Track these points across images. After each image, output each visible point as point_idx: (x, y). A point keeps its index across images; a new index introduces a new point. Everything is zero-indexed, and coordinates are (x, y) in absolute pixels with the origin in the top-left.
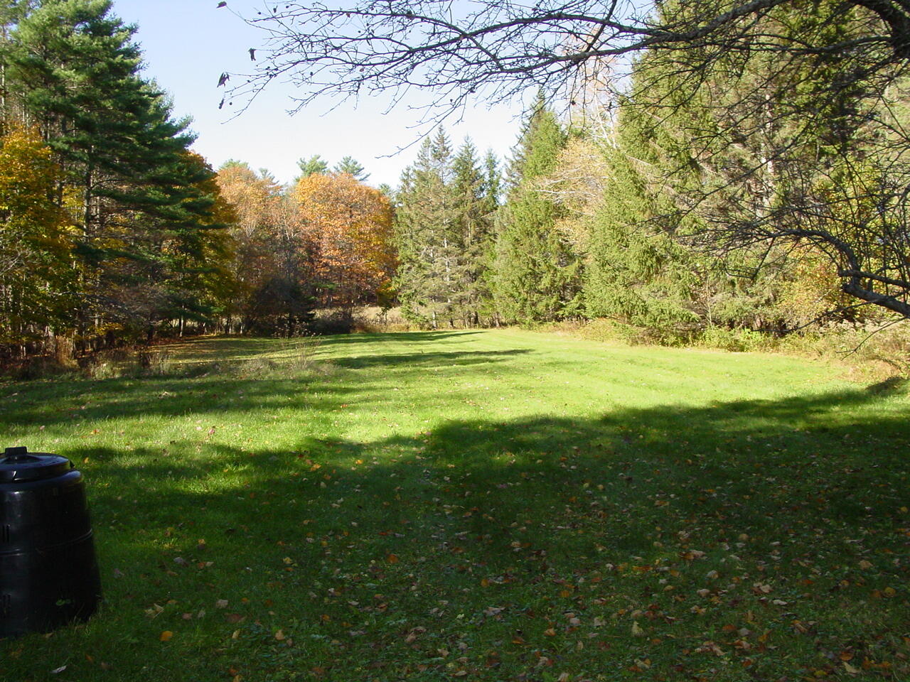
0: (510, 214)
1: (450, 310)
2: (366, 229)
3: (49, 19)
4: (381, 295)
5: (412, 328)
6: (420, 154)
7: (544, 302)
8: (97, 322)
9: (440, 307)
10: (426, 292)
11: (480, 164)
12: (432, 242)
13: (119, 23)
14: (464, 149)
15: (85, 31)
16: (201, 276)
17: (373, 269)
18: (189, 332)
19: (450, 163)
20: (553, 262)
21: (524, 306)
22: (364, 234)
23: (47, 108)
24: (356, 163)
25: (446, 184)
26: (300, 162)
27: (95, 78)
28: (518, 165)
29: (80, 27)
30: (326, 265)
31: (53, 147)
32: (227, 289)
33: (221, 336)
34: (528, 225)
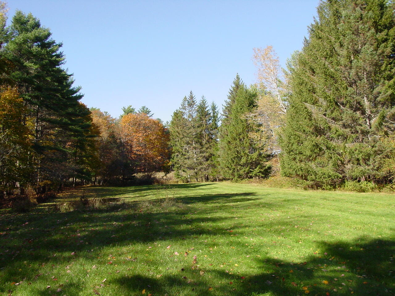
0: (225, 130)
1: (196, 173)
2: (153, 138)
3: (23, 40)
4: (164, 167)
5: (179, 182)
6: (182, 104)
7: (243, 170)
8: (38, 180)
9: (192, 172)
10: (186, 166)
11: (209, 108)
12: (188, 143)
13: (54, 42)
14: (201, 101)
15: (39, 46)
16: (84, 159)
17: (156, 155)
18: (77, 184)
19: (196, 107)
20: (247, 151)
21: (234, 171)
22: (152, 140)
23: (21, 80)
24: (147, 109)
25: (194, 117)
26: (123, 108)
27: (43, 67)
28: (229, 108)
29: (36, 44)
30: (135, 154)
31: (23, 98)
32: (96, 164)
33: (92, 186)
34: (235, 135)
